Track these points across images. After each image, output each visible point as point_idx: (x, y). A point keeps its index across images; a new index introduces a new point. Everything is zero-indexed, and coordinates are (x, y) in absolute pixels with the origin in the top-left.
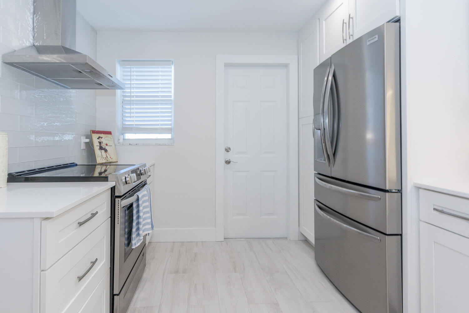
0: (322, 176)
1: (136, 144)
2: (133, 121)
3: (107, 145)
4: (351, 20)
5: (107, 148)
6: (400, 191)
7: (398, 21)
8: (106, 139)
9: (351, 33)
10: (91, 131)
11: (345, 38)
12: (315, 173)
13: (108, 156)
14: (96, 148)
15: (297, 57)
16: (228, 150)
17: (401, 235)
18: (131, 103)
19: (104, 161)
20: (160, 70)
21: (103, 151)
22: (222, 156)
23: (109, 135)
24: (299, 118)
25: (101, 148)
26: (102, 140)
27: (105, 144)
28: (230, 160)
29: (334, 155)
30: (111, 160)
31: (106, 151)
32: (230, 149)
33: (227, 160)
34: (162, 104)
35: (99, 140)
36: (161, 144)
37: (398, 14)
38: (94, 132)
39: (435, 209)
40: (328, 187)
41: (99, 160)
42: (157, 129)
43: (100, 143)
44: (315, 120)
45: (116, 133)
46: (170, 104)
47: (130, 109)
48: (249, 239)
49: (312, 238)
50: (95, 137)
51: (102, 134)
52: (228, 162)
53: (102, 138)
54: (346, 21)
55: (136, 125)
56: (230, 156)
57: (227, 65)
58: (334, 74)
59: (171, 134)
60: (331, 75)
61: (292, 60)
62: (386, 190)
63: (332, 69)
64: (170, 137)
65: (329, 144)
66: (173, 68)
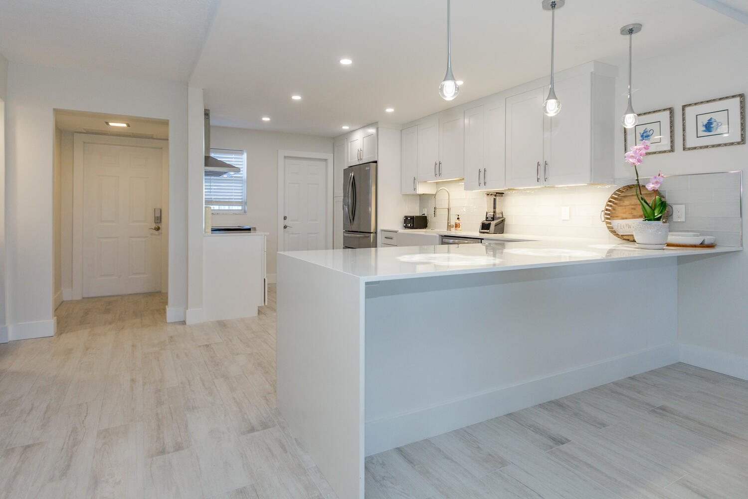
0: (347, 231)
1: (218, 214)
2: (212, 195)
4: (361, 151)
6: (376, 233)
7: (376, 162)
9: (361, 158)
11: (359, 159)
12: (344, 231)
15: (333, 154)
16: (285, 218)
18: (211, 181)
20: (233, 156)
22: (282, 223)
24: (333, 197)
28: (286, 225)
29: (353, 219)
32: (287, 217)
34: (235, 183)
36: (237, 214)
37: (376, 160)
39: (385, 238)
40: (350, 235)
42: (231, 202)
44: (344, 200)
46: (242, 184)
47: (210, 186)
52: (285, 227)
54: (359, 150)
55: (214, 198)
56: (287, 222)
57: (285, 157)
58: (354, 178)
59: (242, 206)
60: (352, 177)
61: (330, 157)
62: (371, 233)
63: (353, 175)
64: (241, 209)
65: (351, 214)
66: (245, 155)
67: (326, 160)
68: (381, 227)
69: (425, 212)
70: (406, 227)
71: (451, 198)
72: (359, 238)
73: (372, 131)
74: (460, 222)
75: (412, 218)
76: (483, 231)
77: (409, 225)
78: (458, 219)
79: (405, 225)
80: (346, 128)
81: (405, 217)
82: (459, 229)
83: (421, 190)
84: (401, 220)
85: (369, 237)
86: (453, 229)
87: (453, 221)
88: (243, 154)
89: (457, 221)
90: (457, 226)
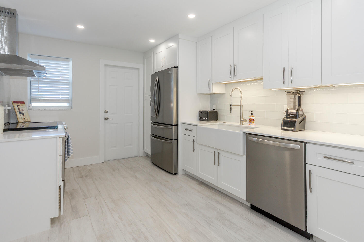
0: (154, 123)
1: (44, 110)
2: (40, 95)
3: (23, 110)
4: (165, 60)
5: (23, 112)
6: (177, 125)
7: (177, 67)
8: (22, 106)
9: (165, 65)
10: (13, 102)
11: (163, 66)
12: (151, 122)
13: (24, 117)
14: (18, 113)
15: (143, 65)
16: (106, 112)
17: (177, 140)
18: (39, 83)
19: (23, 121)
20: (61, 63)
21: (22, 115)
22: (103, 116)
23: (23, 104)
24: (144, 96)
25: (20, 113)
26: (20, 107)
27: (22, 110)
28: (107, 118)
29: (158, 114)
30: (27, 121)
31: (23, 115)
32: (107, 111)
33: (105, 118)
34: (62, 85)
35: (18, 108)
36: (63, 109)
37: (177, 65)
38: (15, 102)
39: (185, 129)
40: (156, 127)
41: (20, 121)
42: (59, 100)
43: (19, 109)
44: (151, 98)
45: (27, 103)
46: (69, 85)
47: (38, 87)
48: (118, 160)
49: (149, 153)
50: (16, 105)
51: (19, 104)
52: (106, 119)
53: (19, 106)
54: (163, 59)
55: (42, 97)
56: (107, 116)
57: (105, 65)
58: (158, 81)
59: (69, 103)
60: (157, 81)
61: (141, 67)
62: (173, 125)
63: (158, 79)
64: (68, 105)
65: (156, 109)
66: (71, 63)
67: (138, 69)
68: (181, 120)
69: (216, 107)
70: (201, 120)
71: (243, 96)
72: (163, 129)
73: (172, 45)
74: (255, 117)
75: (206, 113)
76: (285, 128)
77: (204, 118)
78: (252, 114)
79: (200, 118)
80: (152, 41)
81: (200, 111)
82: (254, 124)
83: (215, 89)
84: (197, 114)
85: (171, 128)
86: (247, 124)
87: (246, 116)
88: (69, 61)
89: (252, 117)
90: (251, 121)
